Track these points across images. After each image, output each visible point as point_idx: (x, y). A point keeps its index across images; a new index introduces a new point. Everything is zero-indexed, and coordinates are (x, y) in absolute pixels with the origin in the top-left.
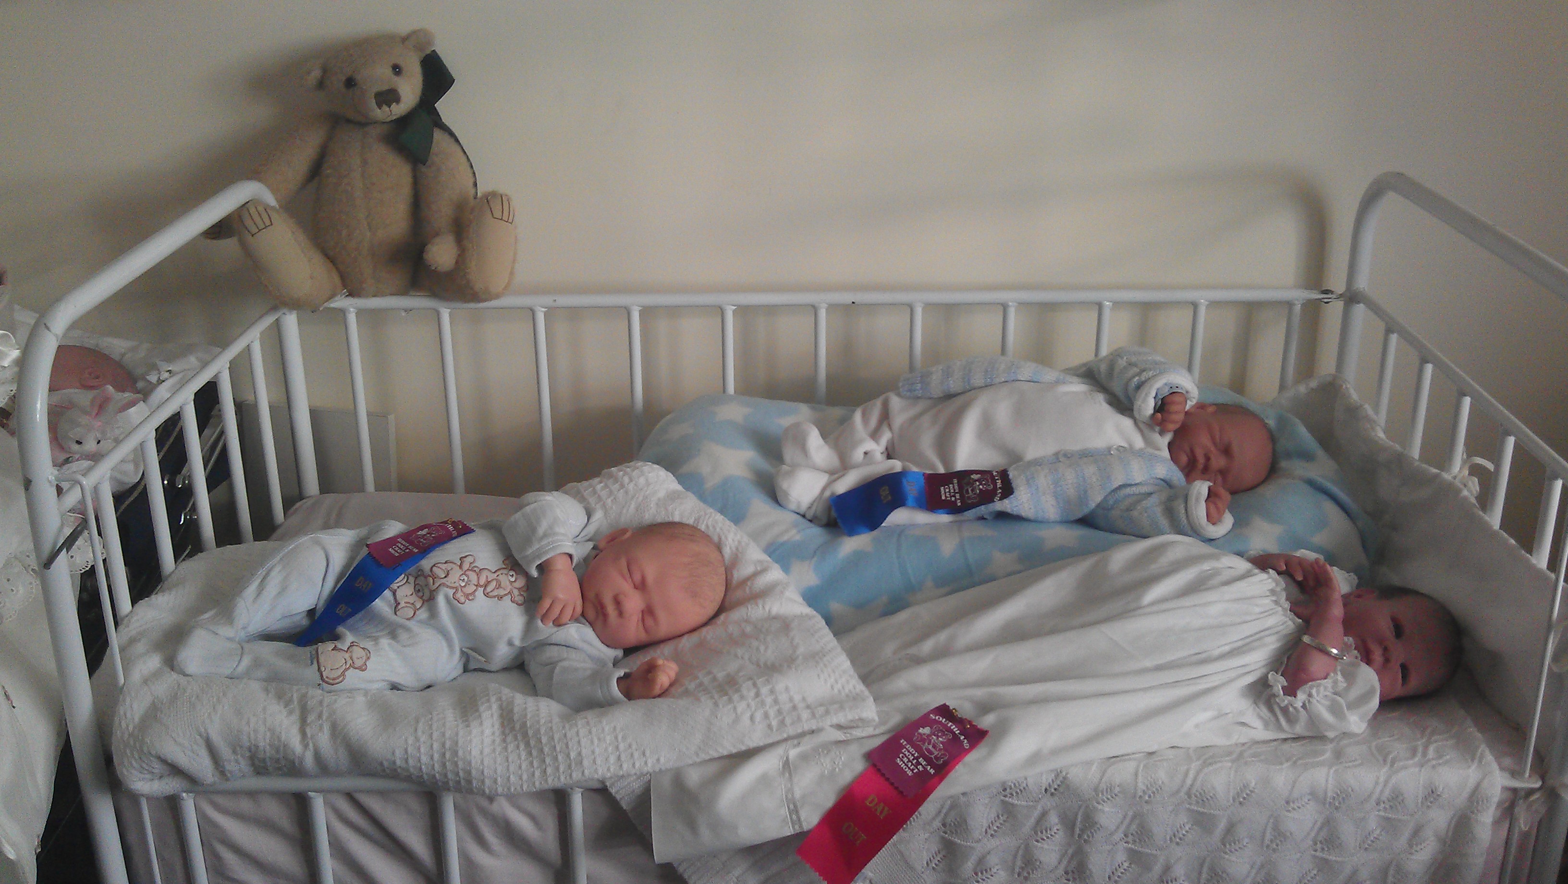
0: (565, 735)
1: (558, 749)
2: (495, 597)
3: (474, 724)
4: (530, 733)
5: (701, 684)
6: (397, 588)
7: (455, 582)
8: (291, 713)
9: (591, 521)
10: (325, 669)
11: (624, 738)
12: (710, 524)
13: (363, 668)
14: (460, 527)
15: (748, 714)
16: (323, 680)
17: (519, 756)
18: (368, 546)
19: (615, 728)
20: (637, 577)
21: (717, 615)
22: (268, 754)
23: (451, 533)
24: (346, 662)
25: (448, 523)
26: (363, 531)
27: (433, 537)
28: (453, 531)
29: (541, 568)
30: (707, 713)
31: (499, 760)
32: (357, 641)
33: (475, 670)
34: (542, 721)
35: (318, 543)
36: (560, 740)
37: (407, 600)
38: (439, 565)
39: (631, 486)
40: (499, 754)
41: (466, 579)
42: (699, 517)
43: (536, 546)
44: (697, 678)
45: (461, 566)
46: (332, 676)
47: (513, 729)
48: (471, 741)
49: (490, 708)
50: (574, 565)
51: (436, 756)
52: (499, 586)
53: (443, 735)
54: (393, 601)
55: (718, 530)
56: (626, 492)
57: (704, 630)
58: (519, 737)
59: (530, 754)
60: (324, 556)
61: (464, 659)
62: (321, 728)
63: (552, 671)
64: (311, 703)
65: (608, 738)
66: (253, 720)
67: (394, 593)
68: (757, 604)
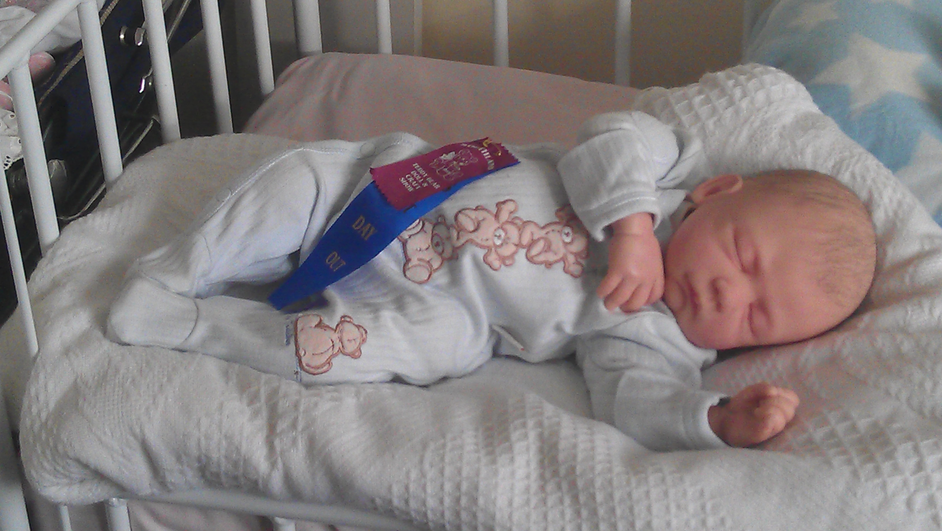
0: (630, 495)
1: (618, 512)
2: (541, 263)
3: (503, 459)
4: (580, 483)
5: (832, 434)
6: (408, 237)
7: (487, 240)
8: (256, 414)
9: (685, 156)
10: (305, 353)
11: (715, 509)
12: (857, 171)
13: (355, 355)
14: (500, 154)
15: (903, 497)
16: (302, 368)
17: (563, 514)
18: (372, 171)
19: (702, 493)
20: (748, 256)
21: (857, 313)
22: (223, 469)
23: (487, 162)
24: (333, 346)
25: (483, 146)
26: (368, 146)
27: (461, 167)
28: (489, 158)
29: (610, 230)
30: (841, 487)
31: (534, 517)
32: (350, 315)
33: (508, 357)
34: (599, 468)
35: (306, 161)
36: (622, 501)
37: (422, 255)
38: (467, 212)
39: (744, 104)
40: (535, 508)
41: (503, 234)
42: (842, 160)
43: (604, 200)
44: (825, 422)
45: (497, 216)
46: (313, 364)
47: (555, 473)
48: (496, 485)
49: (526, 436)
50: (656, 226)
51: (447, 501)
52: (548, 248)
53: (459, 471)
54: (401, 256)
55: (869, 182)
56: (737, 112)
57: (840, 338)
58: (565, 486)
59: (578, 513)
60: (314, 182)
61: (493, 340)
62: (294, 441)
63: (615, 383)
64: (283, 405)
65: (691, 508)
66: (205, 422)
67: (404, 244)
68: (920, 305)
